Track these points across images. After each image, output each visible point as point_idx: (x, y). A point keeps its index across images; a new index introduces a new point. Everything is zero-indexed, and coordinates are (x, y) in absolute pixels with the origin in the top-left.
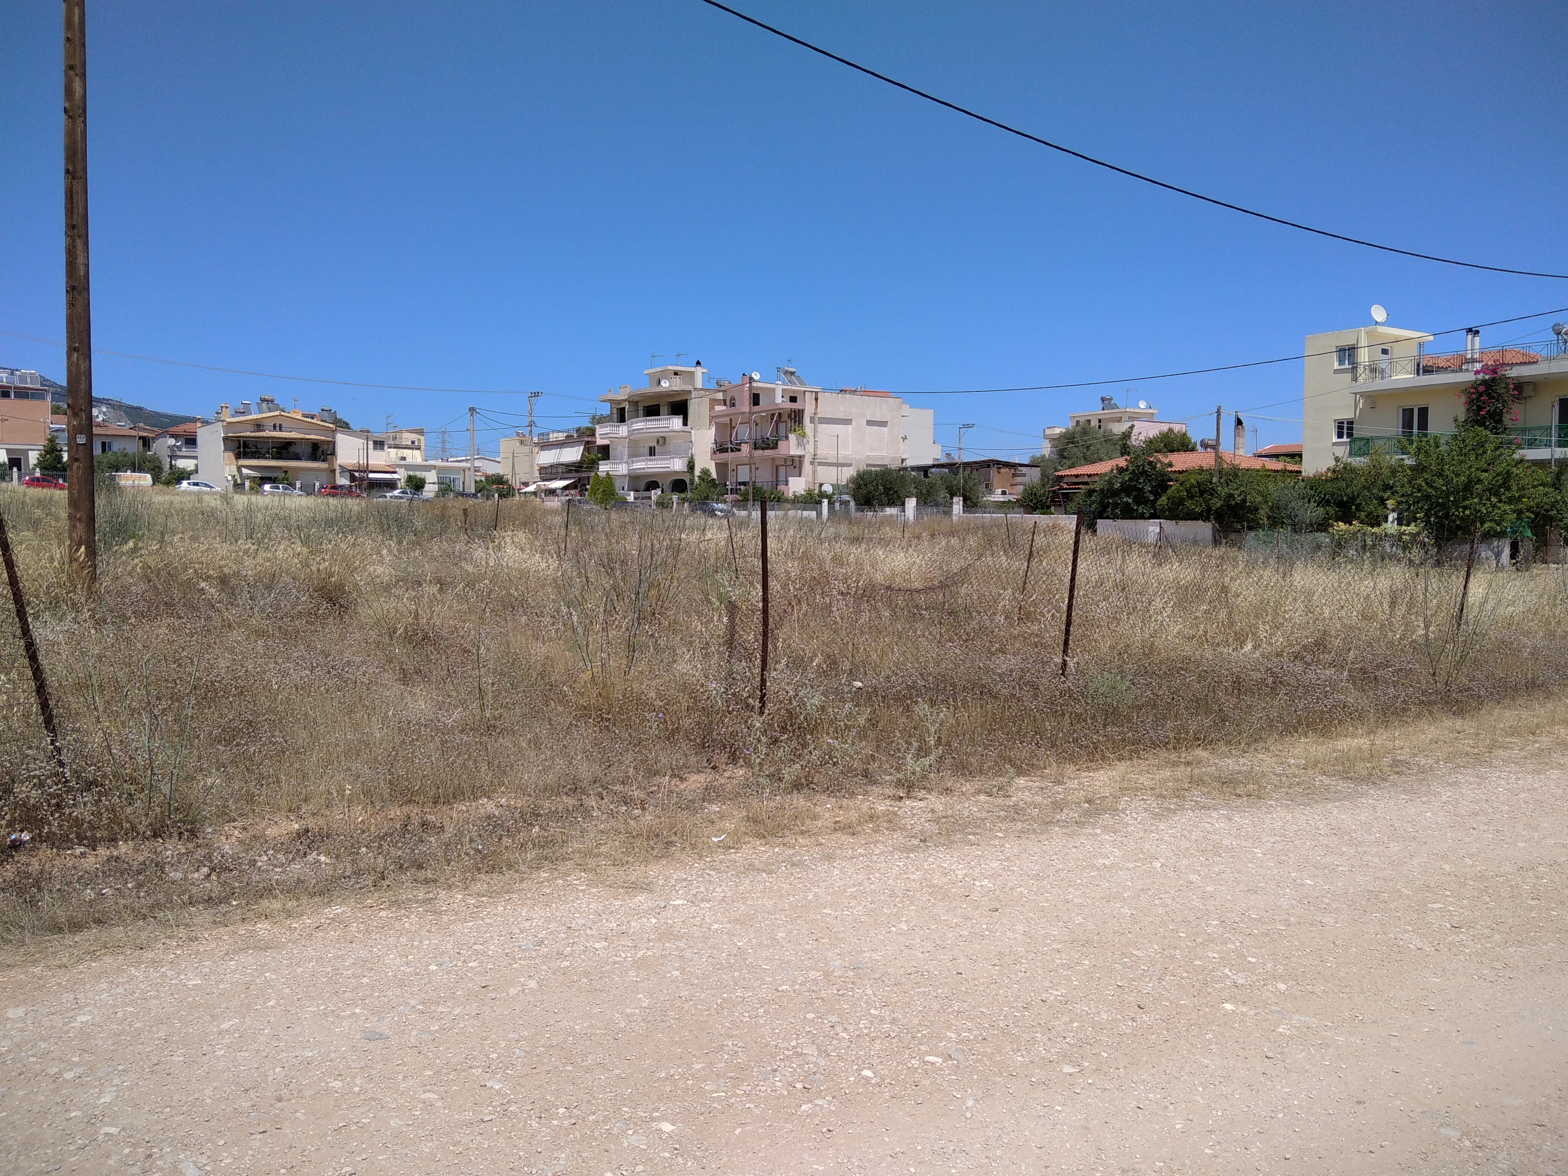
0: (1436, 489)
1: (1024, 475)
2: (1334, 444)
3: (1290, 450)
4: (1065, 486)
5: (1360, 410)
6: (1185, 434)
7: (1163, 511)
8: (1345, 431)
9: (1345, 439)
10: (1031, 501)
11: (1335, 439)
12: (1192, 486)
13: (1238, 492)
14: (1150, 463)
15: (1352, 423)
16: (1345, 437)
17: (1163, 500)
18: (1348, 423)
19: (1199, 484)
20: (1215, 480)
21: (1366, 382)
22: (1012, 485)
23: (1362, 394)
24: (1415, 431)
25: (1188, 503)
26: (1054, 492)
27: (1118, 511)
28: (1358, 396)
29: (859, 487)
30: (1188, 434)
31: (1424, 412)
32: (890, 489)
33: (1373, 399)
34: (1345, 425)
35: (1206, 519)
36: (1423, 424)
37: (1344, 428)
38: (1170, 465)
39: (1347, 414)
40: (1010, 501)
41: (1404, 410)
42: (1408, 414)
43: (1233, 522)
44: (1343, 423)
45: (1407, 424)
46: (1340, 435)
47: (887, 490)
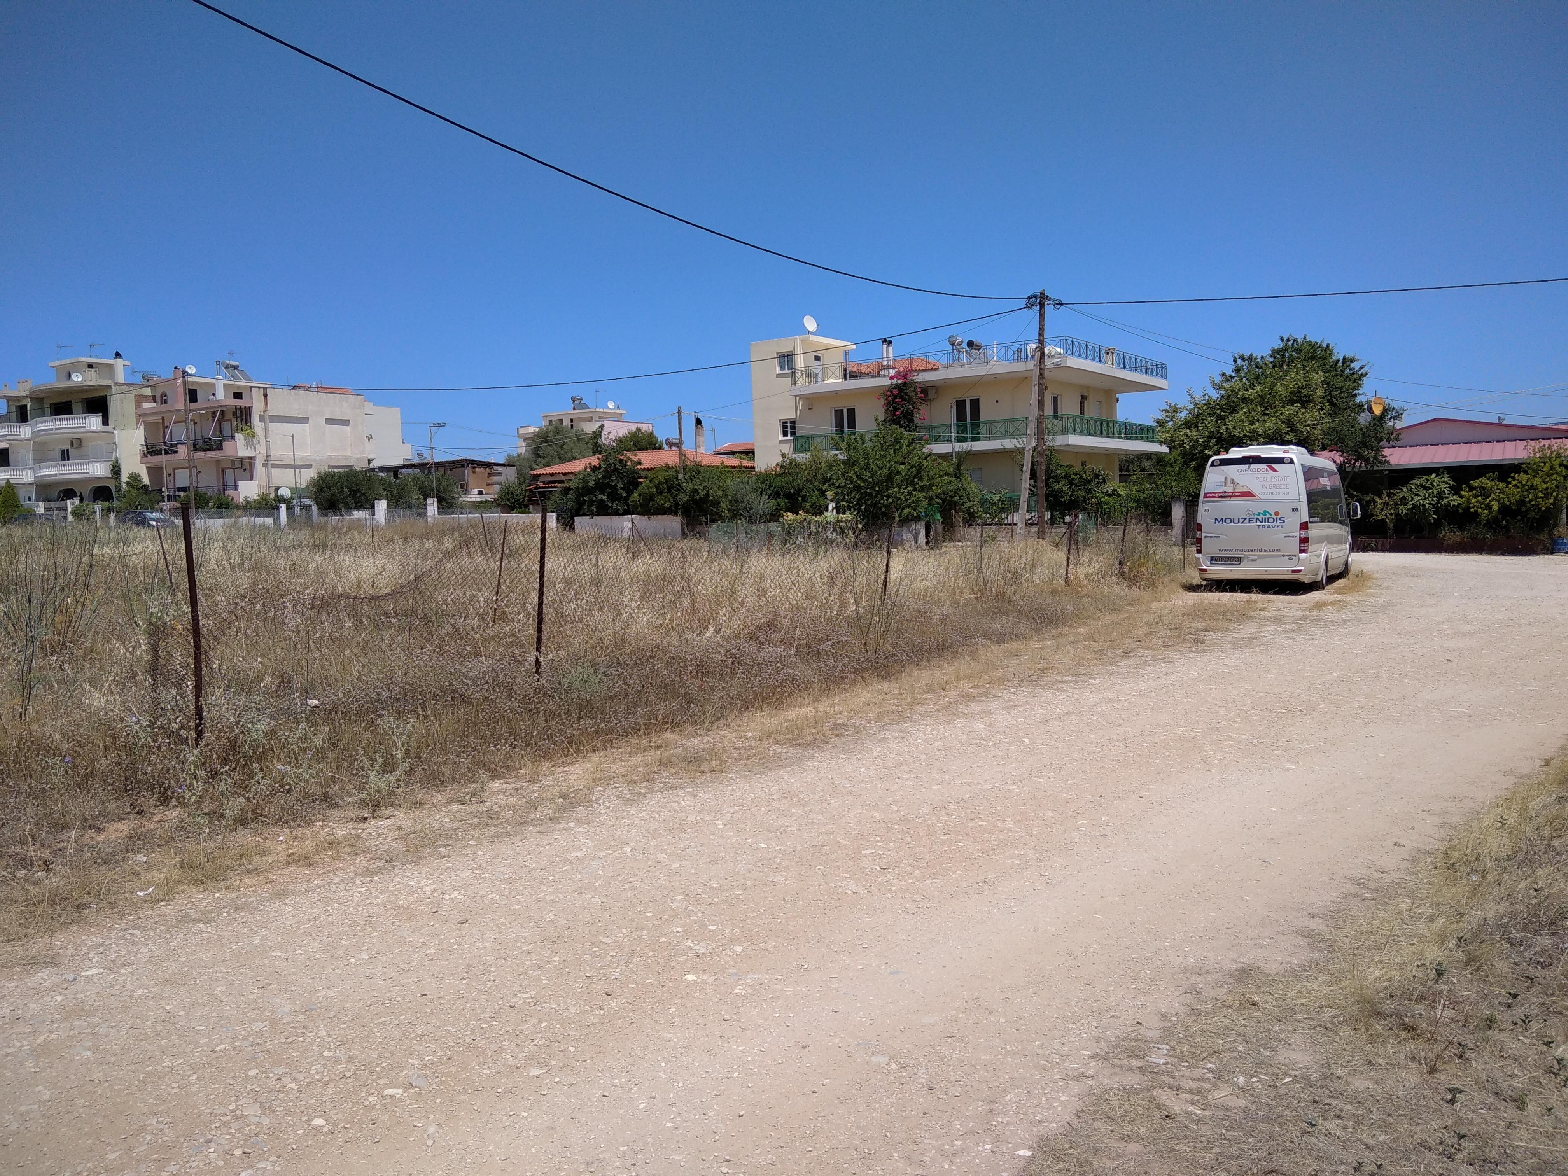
0: (864, 481)
1: (500, 475)
2: (781, 442)
3: (744, 448)
4: (541, 485)
5: (800, 411)
6: (652, 433)
7: (635, 506)
8: (789, 430)
9: (789, 437)
10: (509, 500)
11: (781, 438)
12: (660, 483)
13: (701, 487)
14: (621, 461)
15: (794, 422)
16: (789, 435)
17: (635, 497)
18: (791, 423)
19: (666, 481)
20: (680, 476)
21: (804, 386)
22: (488, 485)
23: (801, 397)
24: (846, 429)
25: (658, 499)
26: (531, 491)
27: (594, 508)
28: (798, 398)
29: (321, 490)
30: (655, 433)
31: (852, 412)
32: (358, 491)
33: (811, 401)
34: (789, 425)
35: (676, 514)
36: (852, 424)
37: (788, 428)
38: (640, 463)
39: (790, 415)
40: (487, 501)
41: (836, 411)
42: (839, 413)
43: (698, 516)
44: (787, 422)
45: (839, 424)
46: (785, 434)
47: (353, 493)
